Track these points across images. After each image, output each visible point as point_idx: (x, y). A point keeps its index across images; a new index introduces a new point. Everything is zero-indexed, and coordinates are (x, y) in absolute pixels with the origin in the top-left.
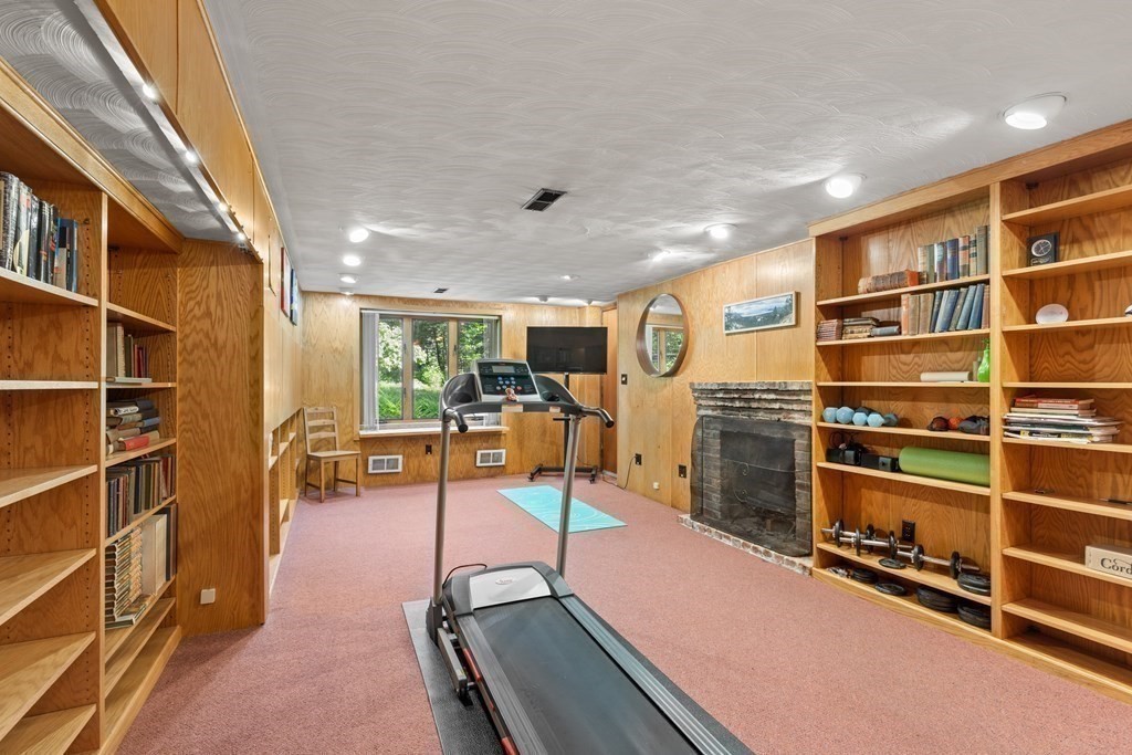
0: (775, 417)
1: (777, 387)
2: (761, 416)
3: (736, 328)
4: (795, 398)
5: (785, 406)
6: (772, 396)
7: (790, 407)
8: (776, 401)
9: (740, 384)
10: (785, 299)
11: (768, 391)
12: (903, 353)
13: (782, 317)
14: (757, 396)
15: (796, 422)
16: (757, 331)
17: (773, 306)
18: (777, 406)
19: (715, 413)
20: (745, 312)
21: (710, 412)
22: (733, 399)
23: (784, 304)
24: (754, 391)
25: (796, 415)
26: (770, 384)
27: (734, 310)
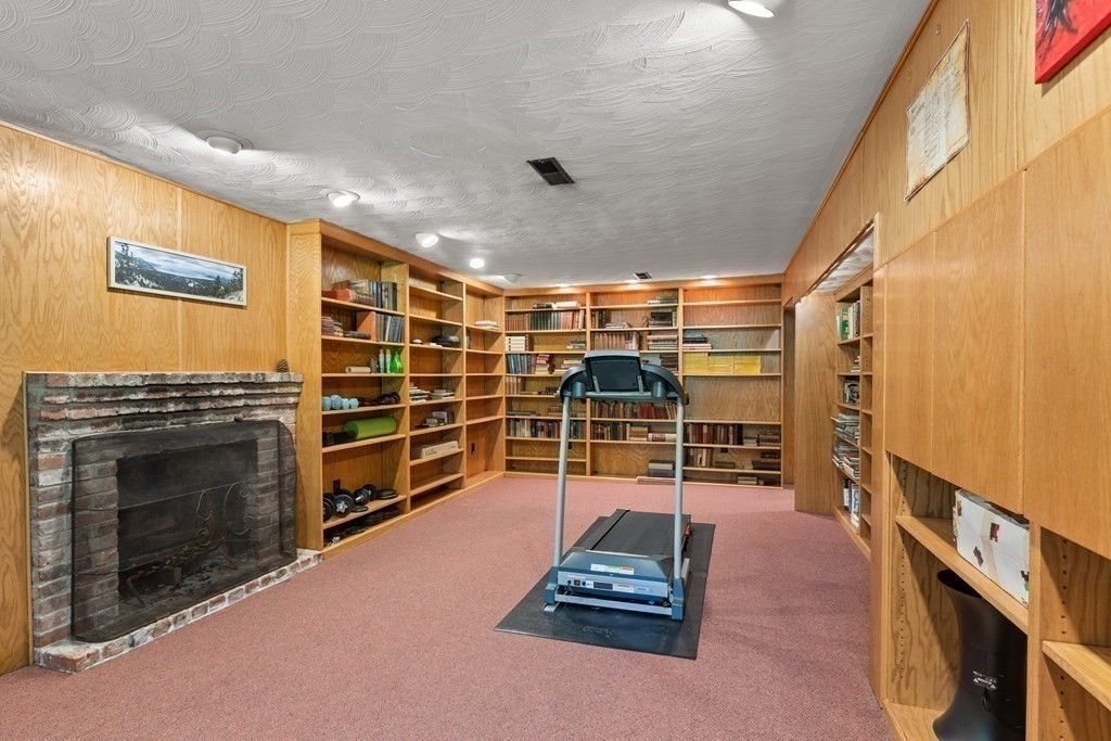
0: (231, 418)
1: (253, 380)
2: (208, 420)
3: (142, 284)
4: (269, 391)
5: (250, 402)
6: (240, 391)
7: (257, 402)
8: (239, 397)
9: (193, 377)
10: (233, 271)
11: (240, 384)
12: (332, 350)
13: (227, 292)
14: (216, 392)
15: (260, 418)
16: (183, 299)
17: (216, 273)
18: (241, 403)
19: (102, 431)
20: (163, 263)
21: (87, 431)
22: (162, 402)
23: (229, 276)
24: (213, 385)
25: (259, 412)
26: (243, 376)
27: (136, 252)
